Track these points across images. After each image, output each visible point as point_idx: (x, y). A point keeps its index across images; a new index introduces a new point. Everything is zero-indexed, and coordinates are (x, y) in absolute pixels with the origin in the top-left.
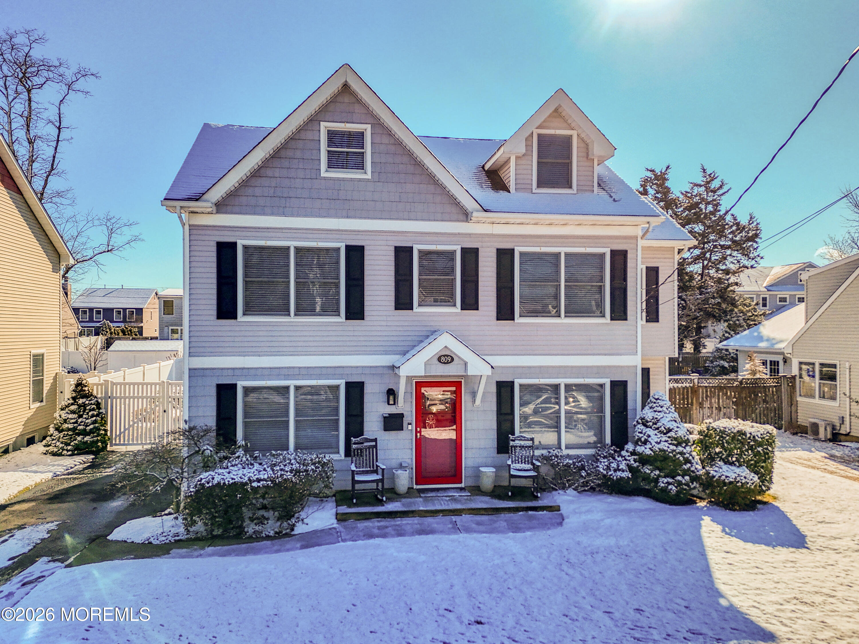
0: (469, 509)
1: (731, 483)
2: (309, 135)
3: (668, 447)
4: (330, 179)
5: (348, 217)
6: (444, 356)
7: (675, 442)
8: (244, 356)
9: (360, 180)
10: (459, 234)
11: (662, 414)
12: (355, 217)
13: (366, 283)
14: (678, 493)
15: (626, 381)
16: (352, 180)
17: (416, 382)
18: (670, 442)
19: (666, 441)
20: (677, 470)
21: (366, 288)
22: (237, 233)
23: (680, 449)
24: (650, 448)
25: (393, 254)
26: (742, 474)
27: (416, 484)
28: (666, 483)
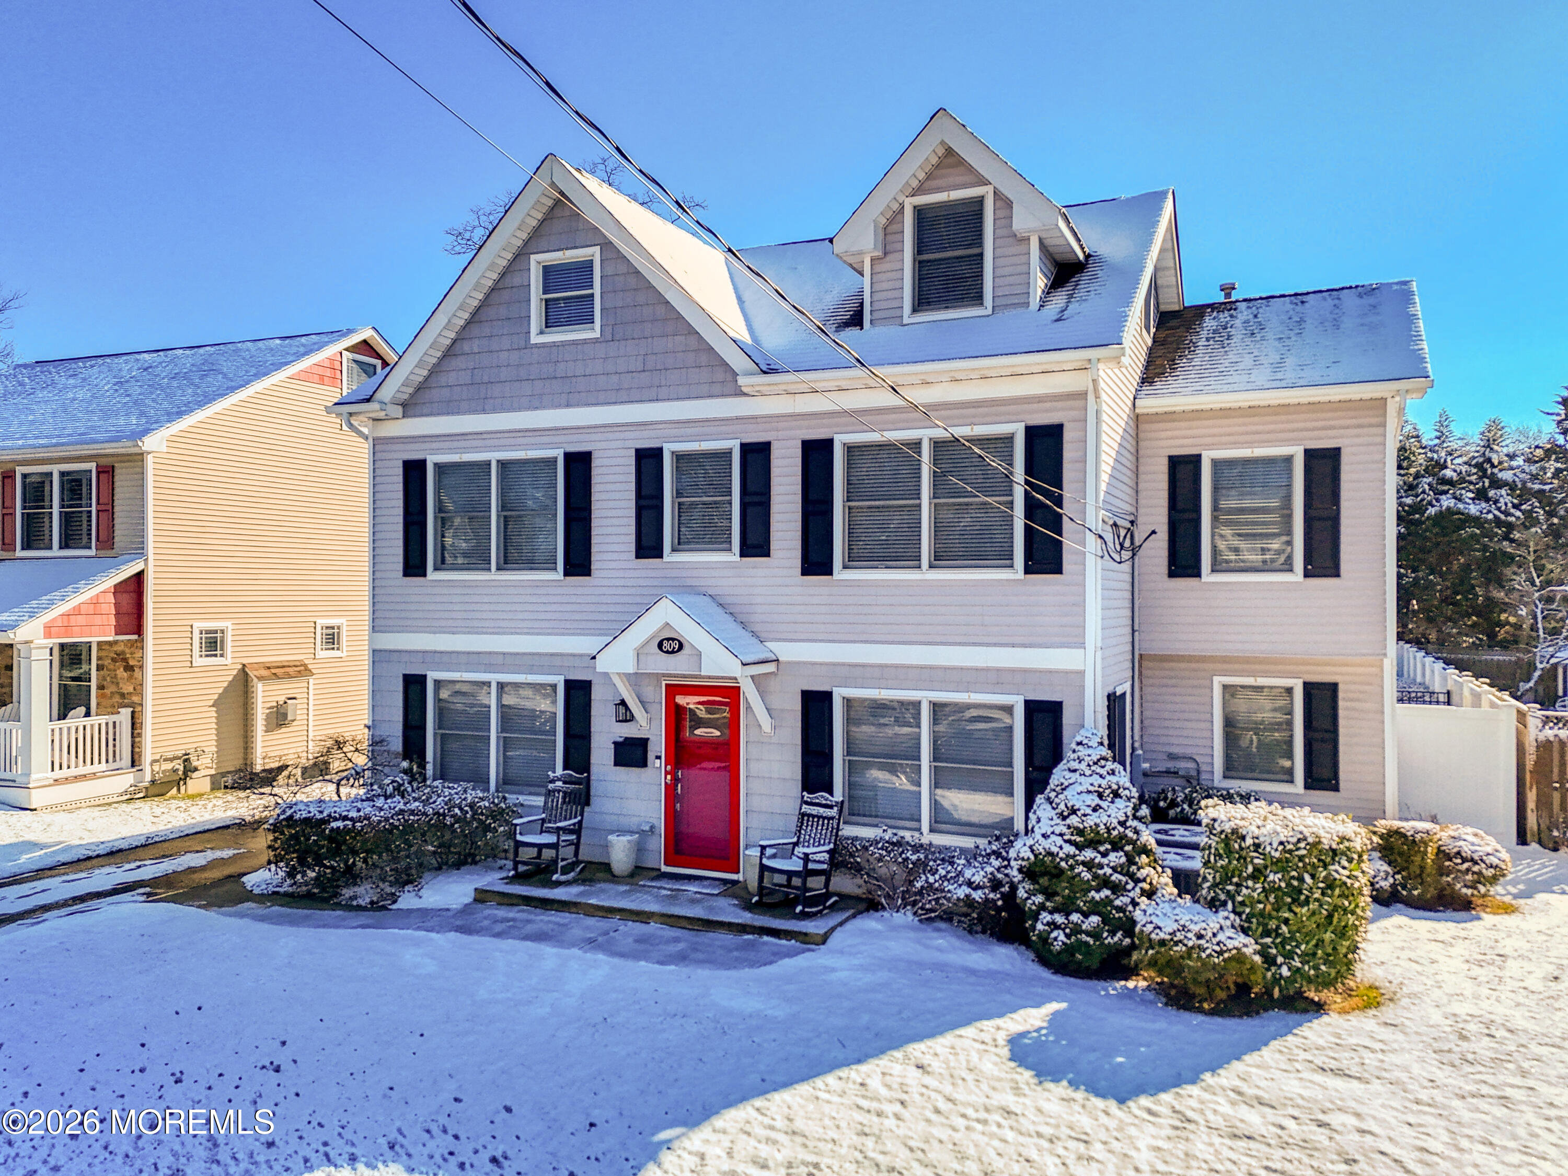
0: (663, 915)
1: (1162, 943)
2: (517, 280)
3: (1061, 848)
4: (544, 345)
5: (568, 405)
6: (668, 639)
7: (1078, 839)
8: (435, 633)
9: (585, 342)
10: (737, 418)
11: (1074, 777)
12: (578, 405)
13: (594, 515)
14: (1069, 950)
15: (1060, 704)
16: (574, 343)
17: (667, 685)
18: (1066, 837)
19: (1061, 835)
20: (1077, 898)
21: (594, 523)
22: (427, 446)
23: (1089, 854)
24: (1031, 847)
25: (633, 461)
26: (1192, 927)
27: (666, 864)
28: (1048, 924)
